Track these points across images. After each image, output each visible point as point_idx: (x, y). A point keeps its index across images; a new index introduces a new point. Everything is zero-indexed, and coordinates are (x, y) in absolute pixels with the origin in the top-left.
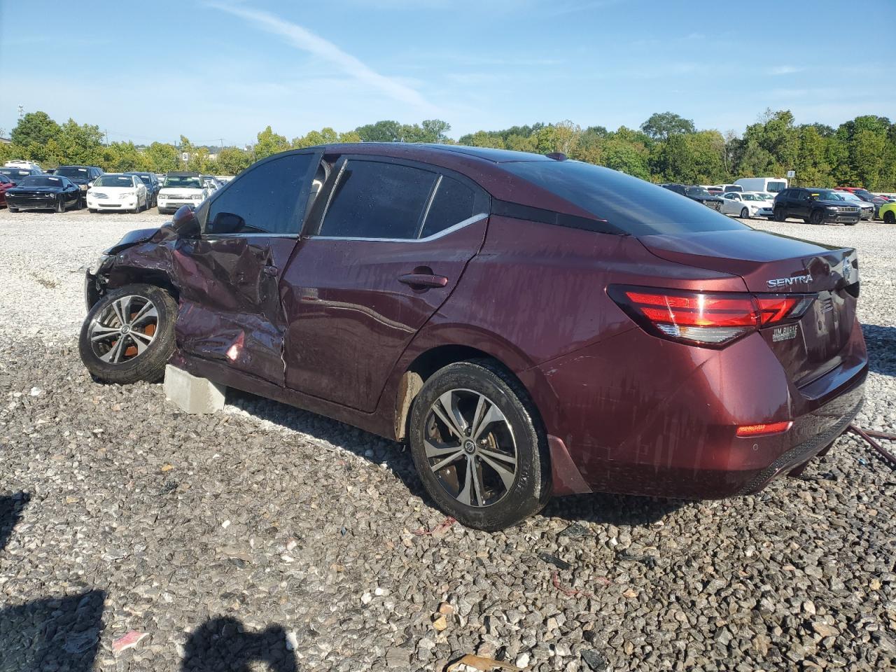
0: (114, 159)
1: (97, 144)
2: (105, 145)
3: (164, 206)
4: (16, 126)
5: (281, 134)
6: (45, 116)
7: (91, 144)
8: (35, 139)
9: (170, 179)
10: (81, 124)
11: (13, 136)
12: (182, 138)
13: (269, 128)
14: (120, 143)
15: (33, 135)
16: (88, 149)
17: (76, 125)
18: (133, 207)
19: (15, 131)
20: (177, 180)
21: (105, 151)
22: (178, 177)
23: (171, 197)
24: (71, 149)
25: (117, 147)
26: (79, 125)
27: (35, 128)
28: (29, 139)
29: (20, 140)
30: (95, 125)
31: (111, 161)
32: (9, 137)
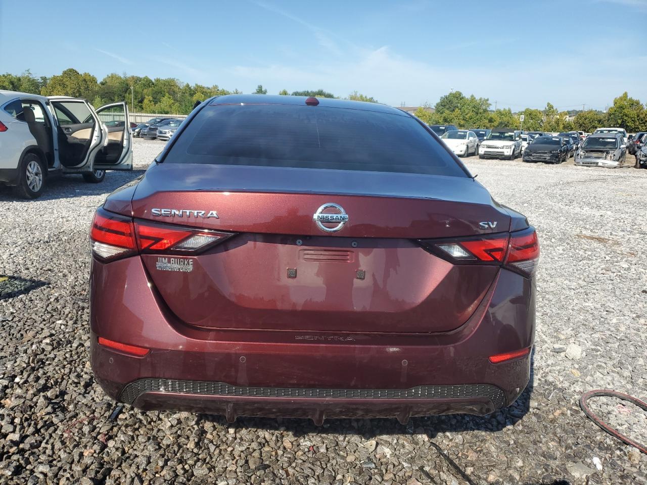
0: (495, 121)
1: (485, 111)
2: (491, 111)
3: (483, 153)
4: (438, 101)
5: (635, 98)
6: (460, 94)
7: (481, 111)
8: (448, 109)
9: (493, 134)
10: (477, 98)
11: (436, 107)
12: (548, 104)
13: (626, 94)
14: (502, 110)
15: (447, 107)
16: (479, 115)
17: (475, 98)
18: (462, 153)
19: (437, 104)
20: (498, 134)
21: (490, 116)
22: (499, 132)
23: (489, 147)
24: (469, 115)
25: (500, 113)
26: (476, 99)
27: (450, 101)
28: (445, 109)
29: (439, 110)
30: (486, 98)
31: (493, 122)
32: (434, 108)
